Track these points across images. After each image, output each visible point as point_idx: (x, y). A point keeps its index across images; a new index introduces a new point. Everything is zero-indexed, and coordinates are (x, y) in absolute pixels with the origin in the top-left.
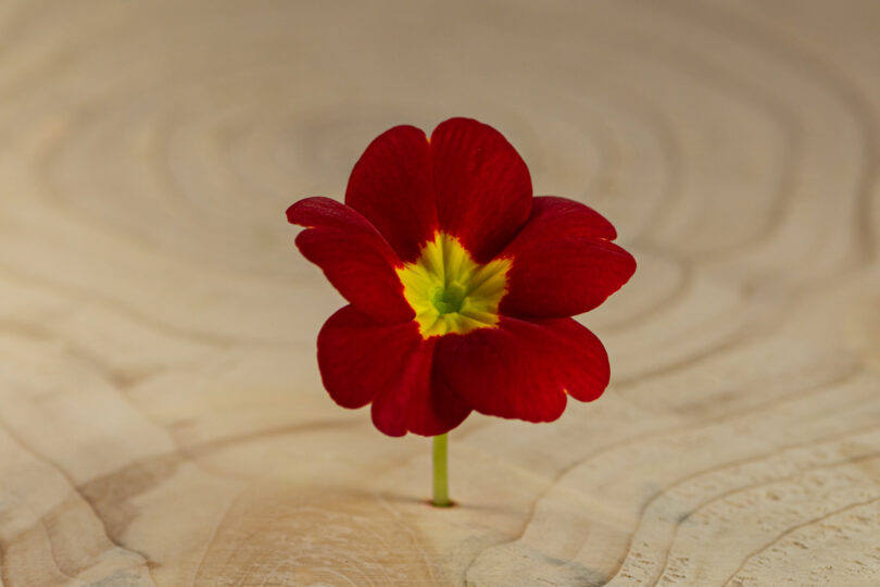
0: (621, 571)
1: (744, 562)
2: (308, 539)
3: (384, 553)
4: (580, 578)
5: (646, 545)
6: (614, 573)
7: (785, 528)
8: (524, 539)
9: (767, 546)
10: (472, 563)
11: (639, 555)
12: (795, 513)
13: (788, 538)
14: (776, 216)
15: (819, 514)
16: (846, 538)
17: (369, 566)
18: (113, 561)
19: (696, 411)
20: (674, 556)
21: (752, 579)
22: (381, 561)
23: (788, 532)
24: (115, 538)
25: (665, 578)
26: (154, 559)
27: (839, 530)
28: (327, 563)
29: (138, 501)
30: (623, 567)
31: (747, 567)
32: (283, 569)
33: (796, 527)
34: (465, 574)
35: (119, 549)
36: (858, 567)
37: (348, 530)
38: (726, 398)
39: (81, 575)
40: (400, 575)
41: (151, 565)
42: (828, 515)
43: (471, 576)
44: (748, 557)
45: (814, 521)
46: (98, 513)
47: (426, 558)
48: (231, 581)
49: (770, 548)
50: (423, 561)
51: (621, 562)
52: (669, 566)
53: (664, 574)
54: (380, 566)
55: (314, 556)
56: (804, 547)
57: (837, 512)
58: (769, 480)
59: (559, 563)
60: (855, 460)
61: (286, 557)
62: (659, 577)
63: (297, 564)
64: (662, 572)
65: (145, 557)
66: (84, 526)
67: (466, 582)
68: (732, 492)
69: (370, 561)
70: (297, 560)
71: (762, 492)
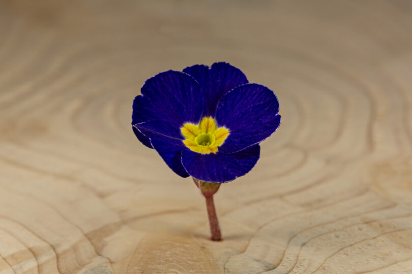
0: (281, 264)
1: (326, 260)
2: (168, 253)
3: (195, 258)
4: (266, 266)
5: (290, 254)
6: (278, 264)
7: (340, 248)
8: (246, 253)
9: (334, 254)
10: (227, 261)
11: (287, 258)
12: (344, 242)
13: (342, 252)
14: (338, 135)
15: (353, 243)
16: (363, 251)
17: (190, 262)
18: (97, 261)
19: (308, 205)
20: (300, 258)
21: (328, 266)
22: (194, 261)
23: (342, 249)
24: (98, 253)
25: (297, 266)
26: (112, 260)
27: (360, 249)
28: (175, 261)
29: (107, 239)
30: (282, 262)
31: (326, 262)
32: (159, 264)
33: (344, 248)
34: (225, 265)
35: (99, 257)
36: (367, 262)
37: (182, 250)
38: (320, 201)
39: (86, 266)
40: (201, 266)
41: (111, 262)
42: (356, 243)
43: (227, 266)
44: (327, 258)
45: (351, 245)
46: (92, 244)
47: (211, 259)
48: (140, 268)
49: (335, 255)
50: (209, 261)
51: (281, 261)
52: (298, 262)
53: (297, 265)
54: (194, 262)
55: (170, 259)
56: (347, 255)
57: (359, 242)
58: (335, 230)
59: (258, 261)
60: (367, 223)
61: (160, 259)
62: (295, 266)
63: (164, 262)
64: (296, 264)
65: (109, 259)
66: (87, 248)
67: (225, 268)
68: (321, 235)
69: (190, 261)
70: (164, 260)
71: (332, 235)
